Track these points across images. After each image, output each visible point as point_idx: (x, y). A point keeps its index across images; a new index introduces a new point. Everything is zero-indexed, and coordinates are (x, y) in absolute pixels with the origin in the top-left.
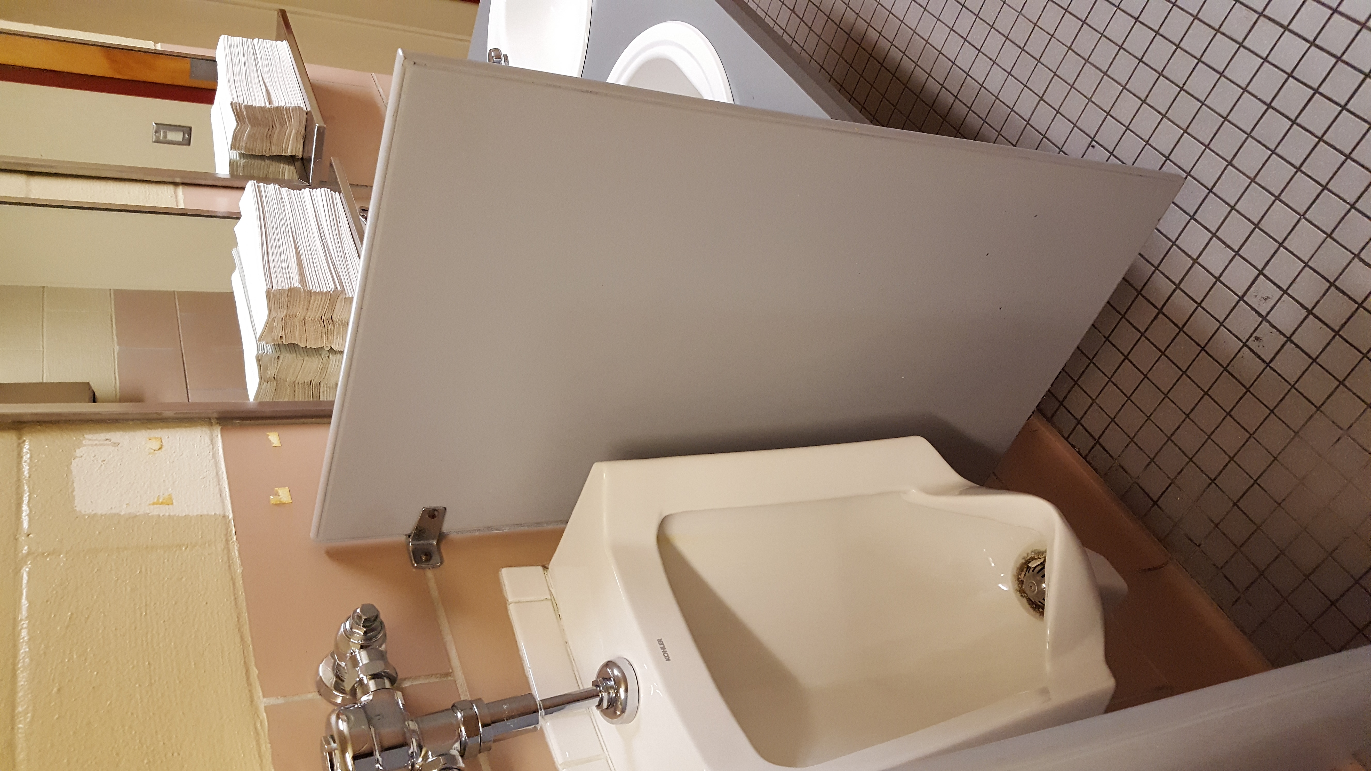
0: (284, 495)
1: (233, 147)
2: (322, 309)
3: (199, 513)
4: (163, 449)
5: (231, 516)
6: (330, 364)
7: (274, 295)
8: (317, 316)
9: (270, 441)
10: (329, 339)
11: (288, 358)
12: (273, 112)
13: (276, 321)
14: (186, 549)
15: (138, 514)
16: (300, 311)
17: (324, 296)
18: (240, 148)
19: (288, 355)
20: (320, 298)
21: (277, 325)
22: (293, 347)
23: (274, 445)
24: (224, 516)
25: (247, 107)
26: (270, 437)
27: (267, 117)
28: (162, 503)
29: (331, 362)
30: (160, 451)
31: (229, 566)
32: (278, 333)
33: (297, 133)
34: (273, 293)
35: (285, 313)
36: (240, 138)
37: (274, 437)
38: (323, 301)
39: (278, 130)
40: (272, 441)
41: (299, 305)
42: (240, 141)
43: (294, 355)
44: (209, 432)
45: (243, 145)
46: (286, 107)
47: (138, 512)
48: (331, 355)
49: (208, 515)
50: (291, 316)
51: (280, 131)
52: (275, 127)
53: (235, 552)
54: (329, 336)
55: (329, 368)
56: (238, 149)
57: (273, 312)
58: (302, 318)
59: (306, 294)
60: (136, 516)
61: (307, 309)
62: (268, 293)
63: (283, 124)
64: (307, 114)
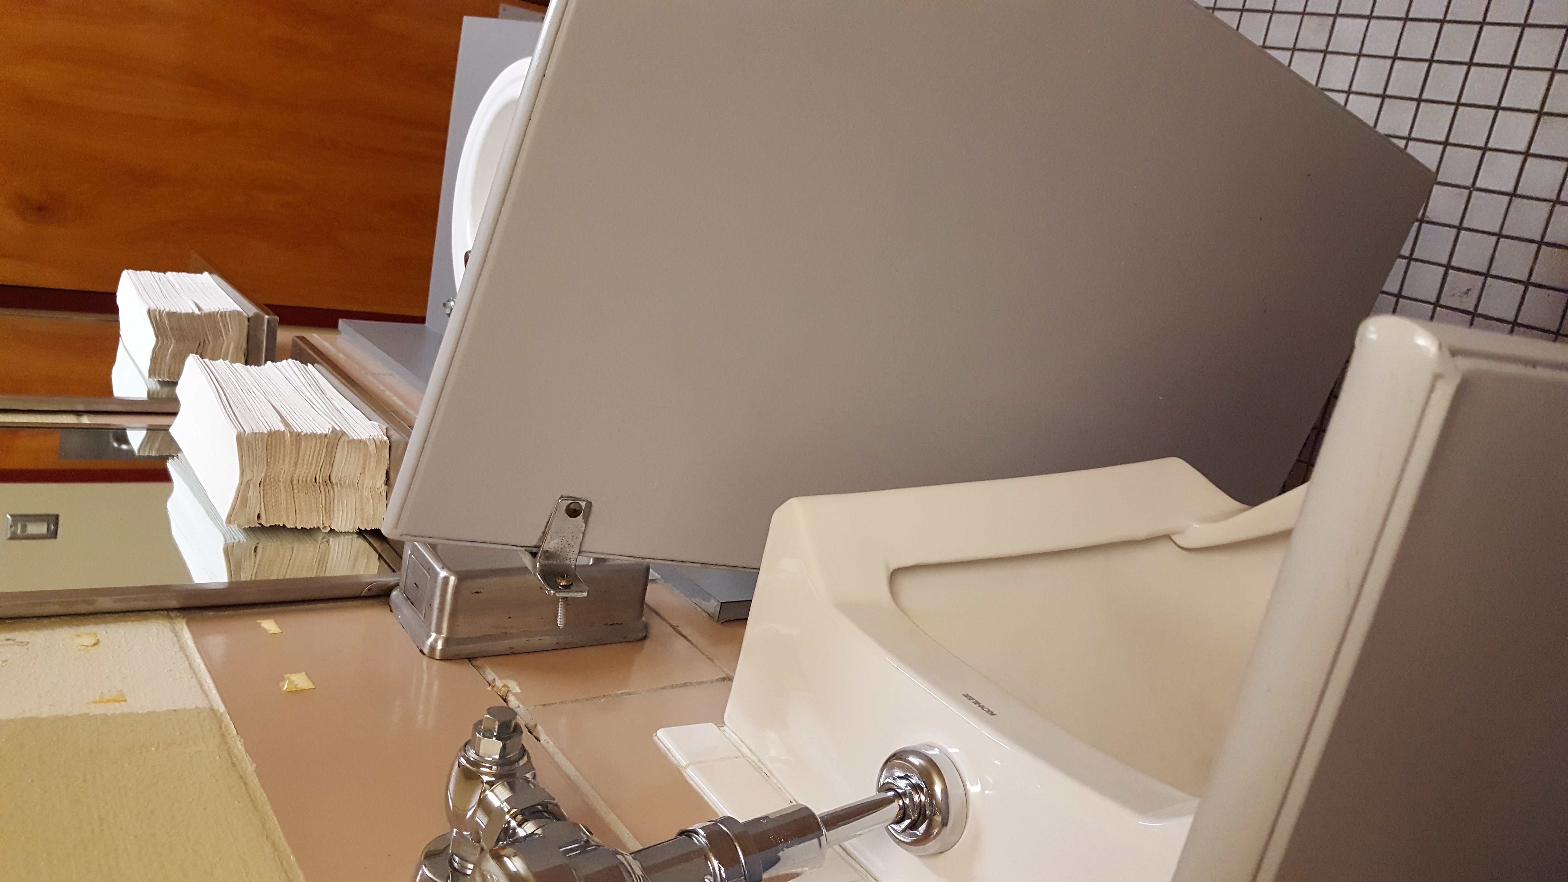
0: (301, 681)
1: (152, 372)
2: (316, 463)
3: (171, 707)
4: (100, 644)
5: (222, 708)
6: (331, 556)
7: (248, 442)
8: (310, 475)
9: (264, 629)
10: (329, 512)
11: (270, 546)
12: (204, 320)
13: (251, 486)
14: (156, 749)
15: (71, 715)
16: (284, 468)
17: (319, 441)
18: (162, 374)
19: (269, 543)
20: (314, 444)
21: (253, 494)
22: (277, 530)
23: (271, 632)
24: (212, 709)
25: (170, 314)
26: (263, 625)
27: (196, 327)
28: (108, 701)
29: (332, 550)
30: (96, 647)
31: (234, 765)
32: (254, 507)
33: (236, 348)
34: (247, 438)
35: (263, 474)
36: (162, 358)
37: (269, 625)
38: (317, 449)
39: (211, 345)
40: (268, 628)
41: (284, 461)
42: (161, 364)
43: (279, 543)
44: (168, 624)
45: (165, 368)
46: (222, 312)
47: (70, 713)
48: (331, 539)
49: (185, 709)
50: (272, 480)
51: (214, 346)
52: (207, 342)
53: (238, 748)
54: (327, 507)
55: (330, 559)
56: (159, 375)
57: (247, 471)
58: (288, 481)
59: (294, 438)
60: (67, 717)
61: (296, 464)
62: (240, 439)
63: (217, 336)
64: (249, 321)
